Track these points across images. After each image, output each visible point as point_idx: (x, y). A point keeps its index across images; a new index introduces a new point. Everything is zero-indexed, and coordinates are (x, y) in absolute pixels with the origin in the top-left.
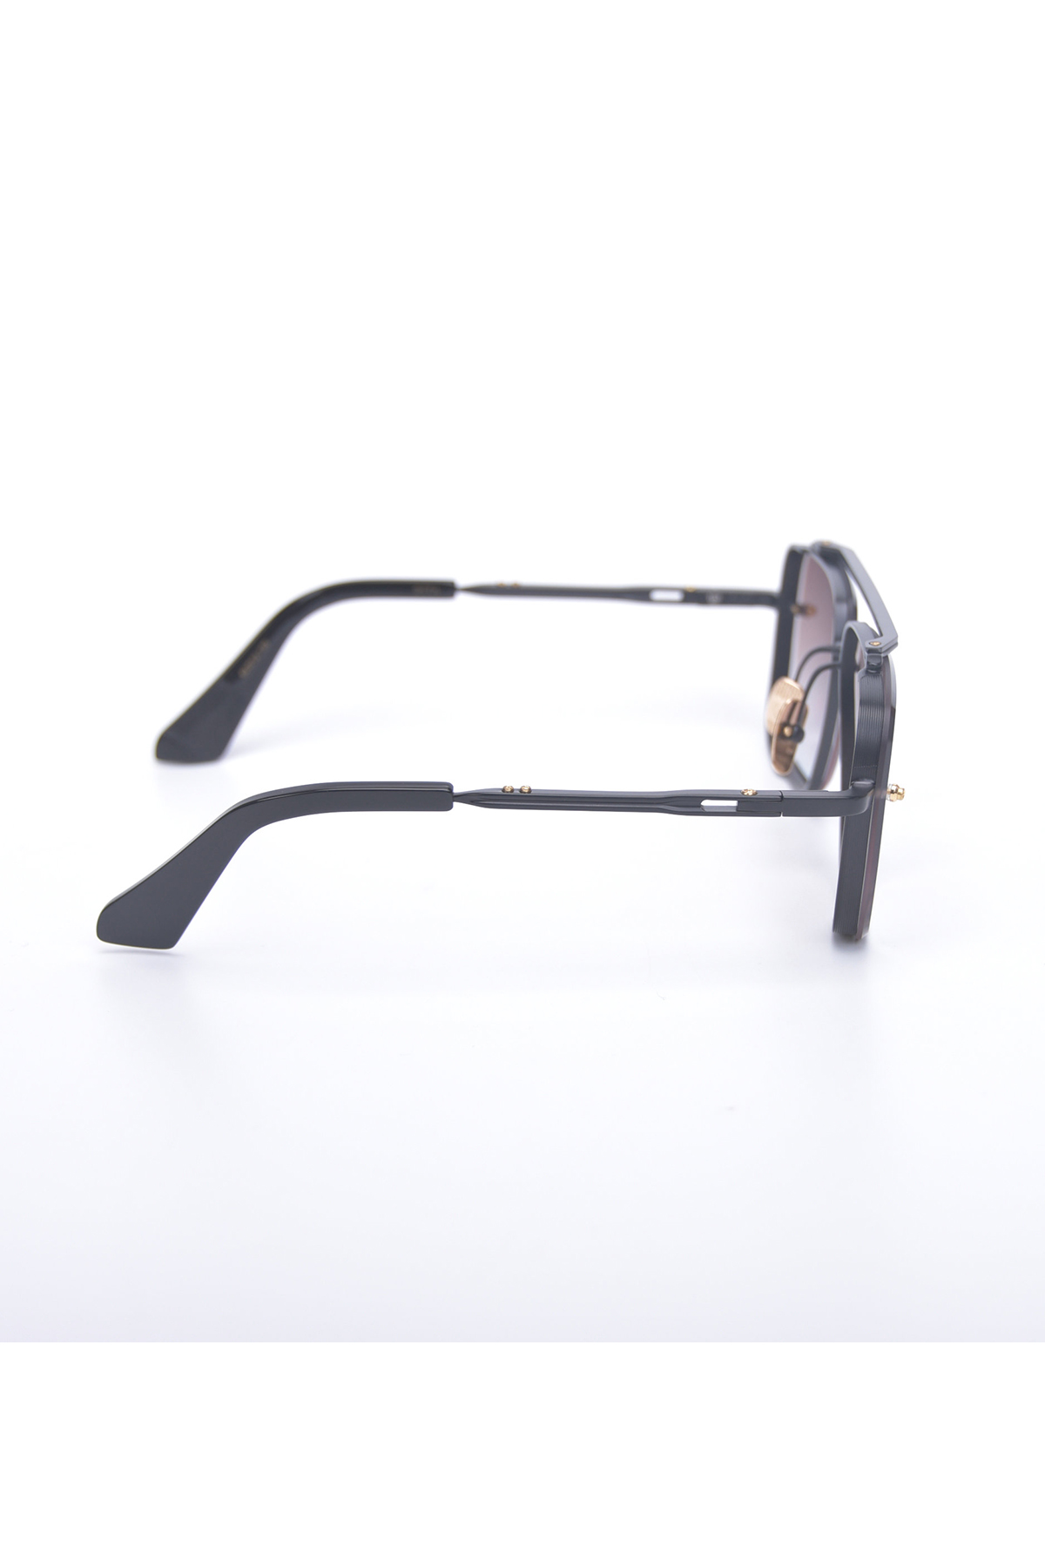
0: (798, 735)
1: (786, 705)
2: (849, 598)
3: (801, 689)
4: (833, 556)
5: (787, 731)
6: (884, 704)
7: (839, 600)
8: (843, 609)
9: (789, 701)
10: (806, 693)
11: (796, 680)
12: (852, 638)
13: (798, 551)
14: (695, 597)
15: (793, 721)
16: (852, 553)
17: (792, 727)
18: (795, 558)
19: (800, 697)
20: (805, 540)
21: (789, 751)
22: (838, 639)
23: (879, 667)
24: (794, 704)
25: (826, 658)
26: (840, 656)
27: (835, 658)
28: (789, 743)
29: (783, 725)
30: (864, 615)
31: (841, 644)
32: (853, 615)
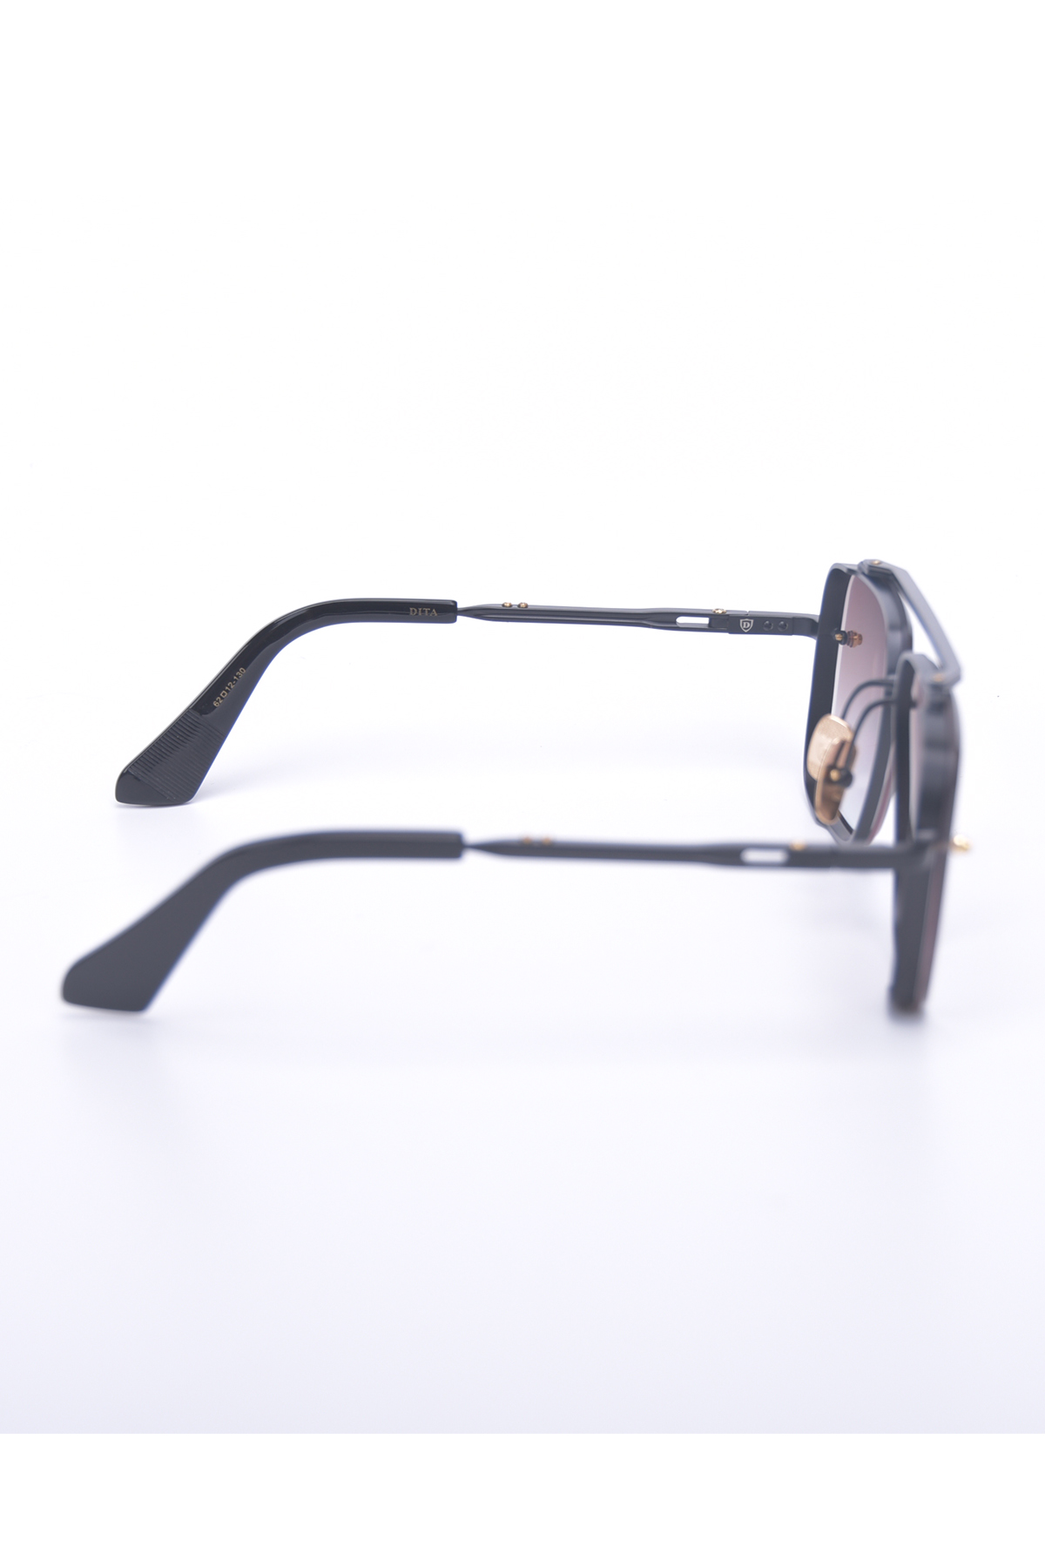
0: (847, 779)
1: (833, 746)
2: (903, 625)
3: (849, 728)
4: (884, 578)
5: (834, 775)
6: (946, 745)
7: (893, 627)
8: (897, 638)
9: (836, 741)
10: (856, 733)
11: (843, 717)
12: (909, 671)
13: (845, 570)
14: (724, 623)
15: (841, 763)
16: (905, 573)
17: (840, 770)
18: (838, 579)
19: (848, 737)
20: (851, 558)
21: (836, 797)
22: (891, 671)
23: (943, 704)
24: (842, 744)
25: (876, 694)
26: (895, 691)
27: (888, 693)
28: (834, 788)
29: (831, 767)
30: (922, 645)
31: (895, 678)
32: (908, 643)
